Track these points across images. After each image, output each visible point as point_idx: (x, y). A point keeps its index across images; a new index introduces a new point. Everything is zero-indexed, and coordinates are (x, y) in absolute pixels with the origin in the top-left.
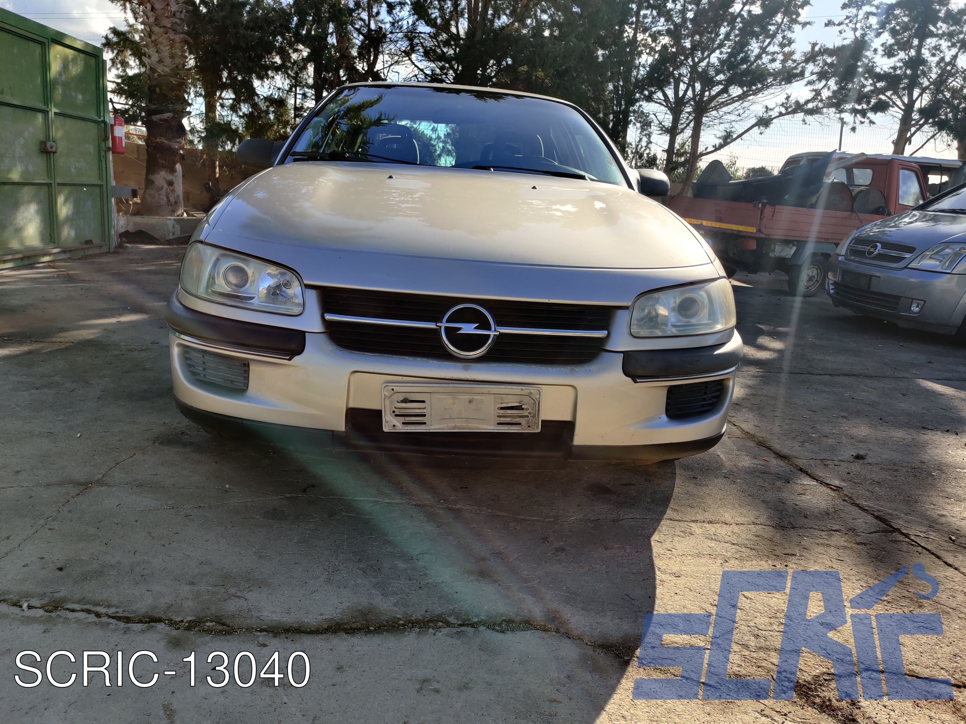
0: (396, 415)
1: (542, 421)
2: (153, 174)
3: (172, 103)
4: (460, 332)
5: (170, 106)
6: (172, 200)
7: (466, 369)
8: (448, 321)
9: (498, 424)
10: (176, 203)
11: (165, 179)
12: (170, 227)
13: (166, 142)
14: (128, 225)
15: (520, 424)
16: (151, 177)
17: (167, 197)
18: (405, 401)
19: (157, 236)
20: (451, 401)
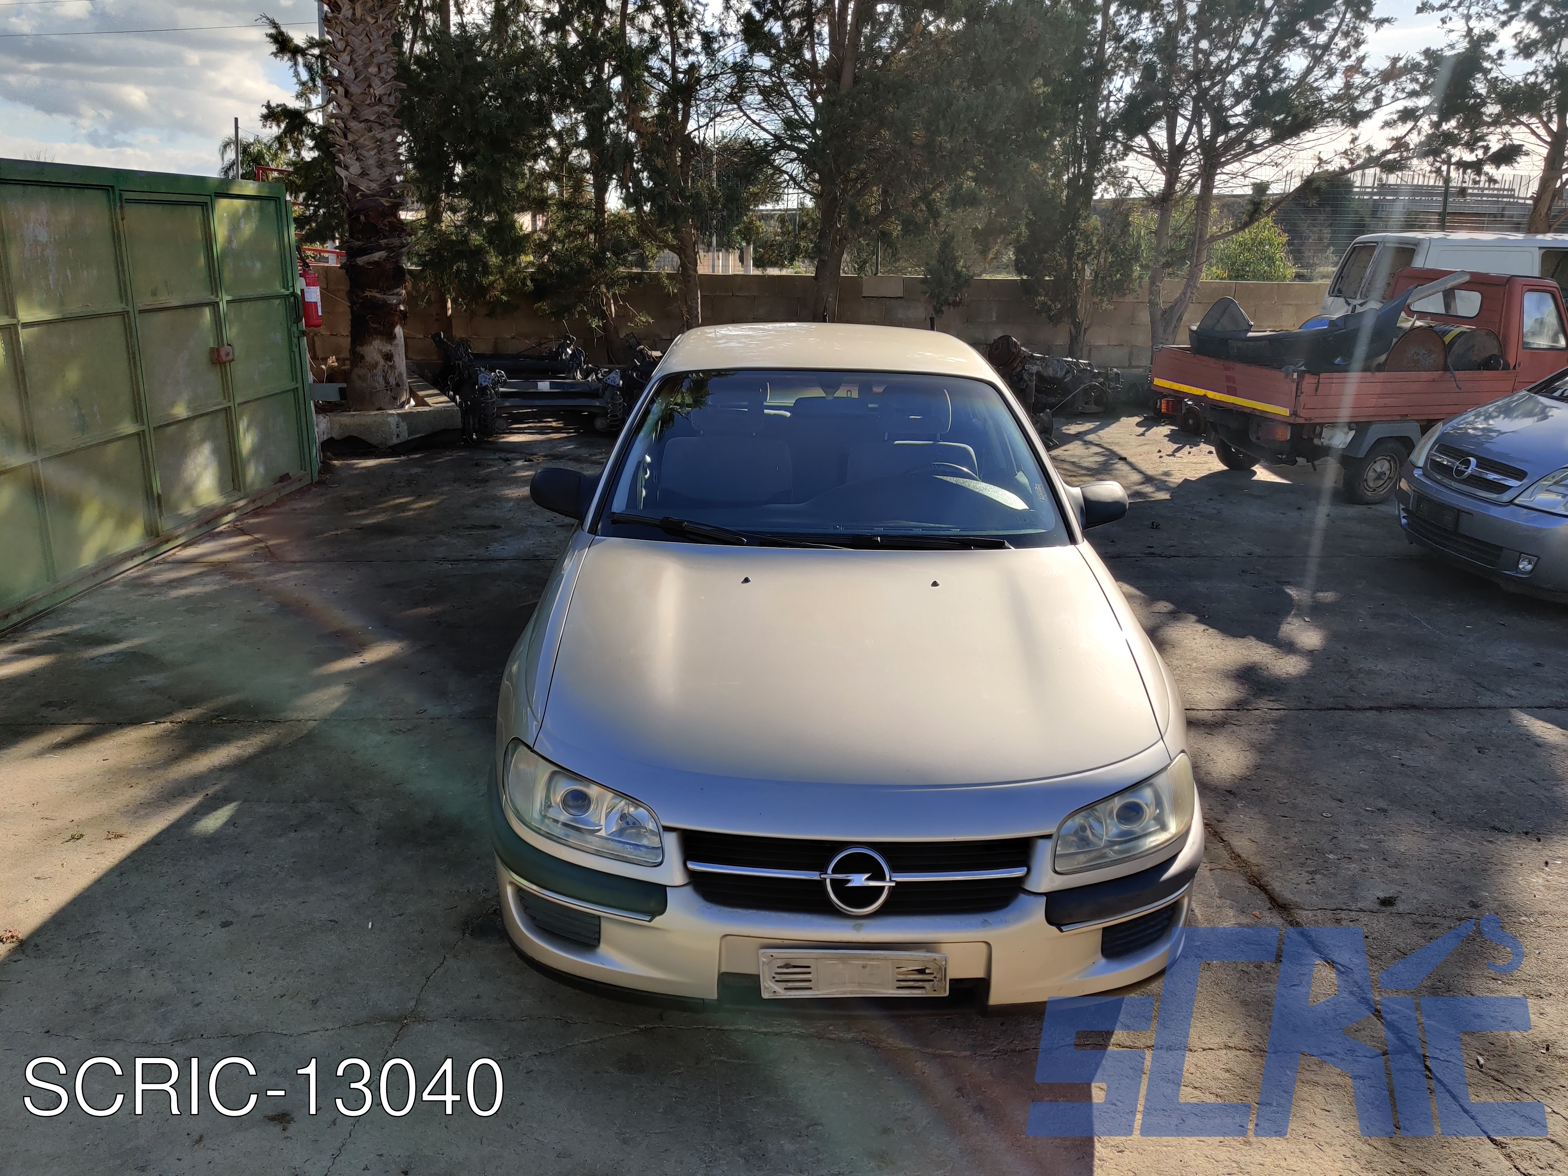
0: (777, 981)
1: (951, 980)
2: (362, 345)
3: (385, 237)
4: (850, 885)
5: (383, 242)
6: (392, 381)
7: (857, 928)
8: (834, 872)
9: (898, 988)
10: (398, 385)
11: (380, 351)
12: (393, 427)
13: (378, 295)
14: (332, 428)
15: (924, 988)
16: (359, 349)
17: (385, 378)
18: (787, 966)
19: (373, 441)
20: (841, 966)
